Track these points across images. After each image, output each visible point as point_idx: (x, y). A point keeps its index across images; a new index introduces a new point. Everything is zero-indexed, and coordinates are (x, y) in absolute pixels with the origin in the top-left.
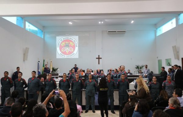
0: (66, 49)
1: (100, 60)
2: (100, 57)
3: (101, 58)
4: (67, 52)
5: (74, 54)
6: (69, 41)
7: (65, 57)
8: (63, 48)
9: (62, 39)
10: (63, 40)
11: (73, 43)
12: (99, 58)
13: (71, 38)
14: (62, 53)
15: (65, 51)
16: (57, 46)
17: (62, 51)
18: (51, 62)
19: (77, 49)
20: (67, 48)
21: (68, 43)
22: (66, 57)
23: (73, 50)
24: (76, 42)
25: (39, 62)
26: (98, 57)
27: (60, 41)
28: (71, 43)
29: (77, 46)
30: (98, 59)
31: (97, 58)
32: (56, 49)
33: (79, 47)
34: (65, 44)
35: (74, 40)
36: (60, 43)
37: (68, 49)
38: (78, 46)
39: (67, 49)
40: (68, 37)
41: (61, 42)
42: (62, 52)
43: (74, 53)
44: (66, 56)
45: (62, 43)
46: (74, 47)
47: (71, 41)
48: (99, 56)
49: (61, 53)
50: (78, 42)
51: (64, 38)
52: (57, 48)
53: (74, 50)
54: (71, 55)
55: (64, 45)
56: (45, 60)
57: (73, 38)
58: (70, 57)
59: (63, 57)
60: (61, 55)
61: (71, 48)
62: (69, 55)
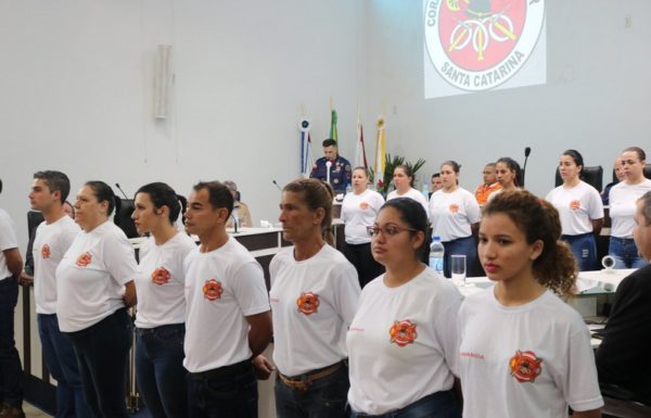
0: (474, 26)
4: (479, 49)
5: (520, 56)
7: (467, 83)
14: (451, 65)
15: (471, 45)
16: (427, 18)
17: (453, 45)
18: (381, 123)
20: (480, 24)
22: (472, 87)
25: (305, 124)
32: (419, 38)
37: (486, 24)
39: (480, 32)
42: (454, 56)
44: (472, 75)
46: (517, 9)
49: (448, 60)
53: (519, 32)
54: (503, 71)
56: (338, 115)
58: (494, 84)
59: (457, 84)
60: (446, 77)
61: (503, 17)
62: (492, 70)
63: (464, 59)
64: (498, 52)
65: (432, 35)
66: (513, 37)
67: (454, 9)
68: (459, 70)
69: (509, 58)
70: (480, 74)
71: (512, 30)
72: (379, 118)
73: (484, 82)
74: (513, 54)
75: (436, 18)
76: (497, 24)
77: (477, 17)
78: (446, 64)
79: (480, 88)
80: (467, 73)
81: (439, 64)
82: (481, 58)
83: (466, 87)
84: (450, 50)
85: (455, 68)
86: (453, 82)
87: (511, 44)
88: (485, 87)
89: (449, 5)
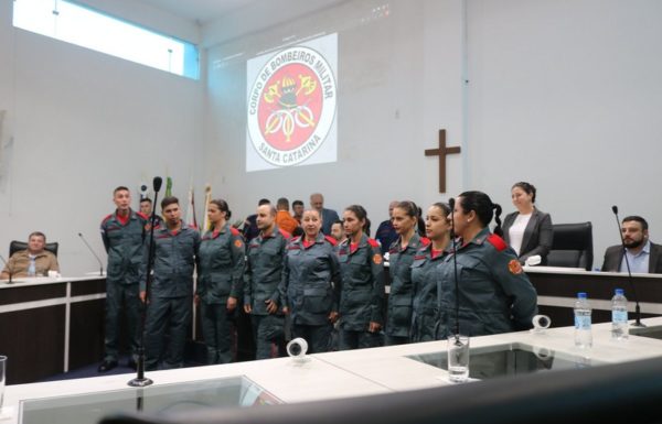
0: (284, 115)
1: (451, 160)
2: (450, 144)
3: (457, 150)
4: (288, 133)
5: (317, 138)
6: (295, 70)
7: (278, 159)
8: (270, 113)
9: (269, 66)
10: (272, 72)
11: (314, 77)
12: (443, 152)
13: (302, 55)
14: (266, 145)
15: (281, 130)
16: (250, 108)
17: (269, 130)
18: (208, 189)
19: (329, 106)
20: (288, 113)
21: (291, 83)
22: (282, 163)
23: (310, 122)
24: (328, 72)
26: (436, 146)
27: (259, 80)
28: (304, 80)
29: (329, 95)
30: (435, 160)
31: (429, 153)
32: (244, 124)
33: (339, 93)
34: (281, 89)
35: (318, 58)
36: (260, 91)
37: (293, 114)
38: (333, 90)
39: (288, 119)
40: (292, 50)
41: (264, 83)
43: (316, 132)
44: (282, 153)
45: (266, 90)
46: (316, 102)
47: (306, 71)
48: (442, 134)
49: (263, 140)
50: (335, 68)
51: (274, 60)
52: (249, 116)
53: (317, 119)
54: (305, 151)
55: (275, 97)
56: (173, 181)
57: (312, 53)
58: (298, 161)
59: (270, 160)
60: (263, 155)
61: (306, 108)
62: (296, 150)
63: (276, 140)
64: (301, 135)
65: (253, 121)
66: (313, 124)
67: (270, 101)
68: (272, 149)
69: (309, 140)
70: (288, 153)
71: (312, 117)
72: (207, 185)
73: (291, 160)
74: (312, 137)
75: (256, 108)
76: (301, 114)
77: (286, 108)
78: (263, 144)
79: (287, 164)
80: (278, 152)
81: (258, 146)
82: (288, 140)
83: (277, 163)
84: (266, 132)
85: (269, 147)
86: (267, 158)
87: (311, 130)
88: (291, 163)
89: (266, 98)
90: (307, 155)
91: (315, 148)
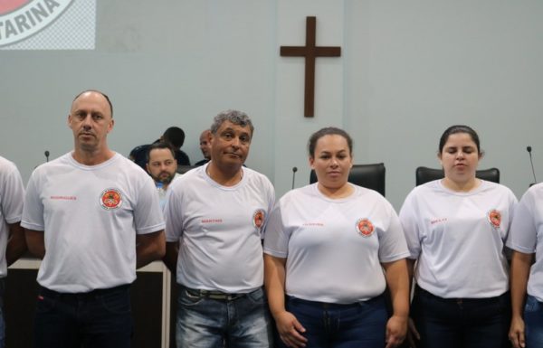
1: (323, 65)
2: (323, 40)
3: (334, 52)
12: (311, 52)
26: (299, 40)
30: (298, 65)
31: (287, 52)
48: (311, 23)
54: (22, 24)
69: (33, 4)
90: (27, 33)
91: (46, 21)
